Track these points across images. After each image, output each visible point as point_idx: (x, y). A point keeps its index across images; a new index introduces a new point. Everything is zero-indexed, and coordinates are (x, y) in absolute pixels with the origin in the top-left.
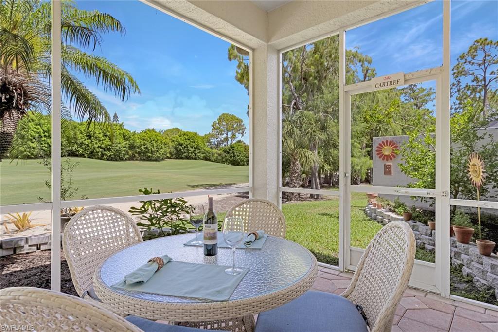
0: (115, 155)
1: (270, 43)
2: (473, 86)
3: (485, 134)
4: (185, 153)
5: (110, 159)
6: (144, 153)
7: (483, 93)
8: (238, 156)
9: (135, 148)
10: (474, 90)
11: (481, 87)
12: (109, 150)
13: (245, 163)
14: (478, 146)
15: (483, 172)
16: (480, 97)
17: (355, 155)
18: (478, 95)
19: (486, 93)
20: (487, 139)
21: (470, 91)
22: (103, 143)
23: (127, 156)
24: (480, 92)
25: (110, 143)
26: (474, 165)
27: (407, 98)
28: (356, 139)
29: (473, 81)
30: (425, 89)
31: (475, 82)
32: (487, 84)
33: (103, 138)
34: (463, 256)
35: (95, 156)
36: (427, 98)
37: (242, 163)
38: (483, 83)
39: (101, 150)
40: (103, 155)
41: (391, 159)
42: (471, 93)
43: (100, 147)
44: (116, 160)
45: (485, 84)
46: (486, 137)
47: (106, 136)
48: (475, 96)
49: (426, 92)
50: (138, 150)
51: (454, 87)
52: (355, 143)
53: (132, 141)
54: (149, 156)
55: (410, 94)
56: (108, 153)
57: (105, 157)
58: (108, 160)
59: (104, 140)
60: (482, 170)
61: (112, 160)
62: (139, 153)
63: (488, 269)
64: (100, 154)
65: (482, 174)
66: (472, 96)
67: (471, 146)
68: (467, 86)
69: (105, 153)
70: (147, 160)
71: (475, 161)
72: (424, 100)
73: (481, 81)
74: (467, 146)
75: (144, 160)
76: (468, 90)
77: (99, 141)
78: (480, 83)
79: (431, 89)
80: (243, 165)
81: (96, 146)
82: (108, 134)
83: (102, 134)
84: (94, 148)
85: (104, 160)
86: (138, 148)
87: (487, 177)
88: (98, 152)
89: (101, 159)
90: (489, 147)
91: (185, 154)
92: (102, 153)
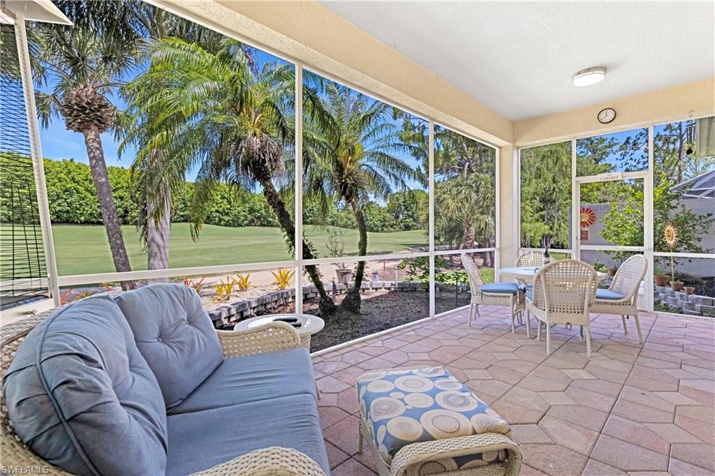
0: (233, 220)
1: (516, 144)
2: (665, 135)
3: (678, 204)
4: (311, 216)
5: (228, 224)
6: (264, 218)
7: (678, 144)
8: (371, 221)
9: (255, 212)
10: (667, 141)
11: (675, 137)
12: (227, 214)
13: (380, 228)
14: (672, 214)
15: (676, 237)
16: (674, 150)
17: (525, 219)
18: (672, 147)
19: (681, 143)
20: (680, 209)
21: (662, 142)
22: (221, 206)
23: (246, 222)
24: (674, 143)
25: (229, 206)
26: (668, 231)
27: (583, 150)
28: (528, 202)
29: (665, 130)
30: (606, 140)
31: (668, 131)
32: (683, 133)
33: (221, 201)
34: (661, 294)
35: (211, 221)
36: (608, 150)
37: (375, 229)
38: (678, 131)
39: (218, 214)
40: (220, 220)
41: (588, 225)
42: (664, 144)
43: (217, 211)
44: (235, 226)
45: (680, 133)
46: (679, 206)
47: (224, 198)
48: (668, 147)
49: (606, 143)
50: (258, 214)
51: (641, 137)
52: (527, 207)
53: (251, 204)
54: (270, 222)
55: (587, 145)
56: (226, 218)
57: (222, 222)
58: (226, 225)
59: (222, 202)
60: (675, 235)
61: (229, 226)
62: (259, 218)
63: (679, 298)
64: (217, 219)
65: (675, 238)
66: (665, 148)
67: (666, 214)
68: (658, 136)
69: (222, 217)
70: (268, 226)
71: (669, 228)
72: (604, 153)
73: (676, 130)
74: (662, 214)
75: (264, 225)
76: (659, 140)
77: (217, 204)
78: (674, 132)
79: (613, 139)
80: (377, 231)
81: (213, 209)
82: (226, 195)
83: (219, 196)
84: (211, 212)
85: (221, 225)
86: (258, 212)
87: (680, 241)
88: (215, 217)
89: (218, 225)
90: (681, 215)
91: (310, 218)
92: (219, 218)
